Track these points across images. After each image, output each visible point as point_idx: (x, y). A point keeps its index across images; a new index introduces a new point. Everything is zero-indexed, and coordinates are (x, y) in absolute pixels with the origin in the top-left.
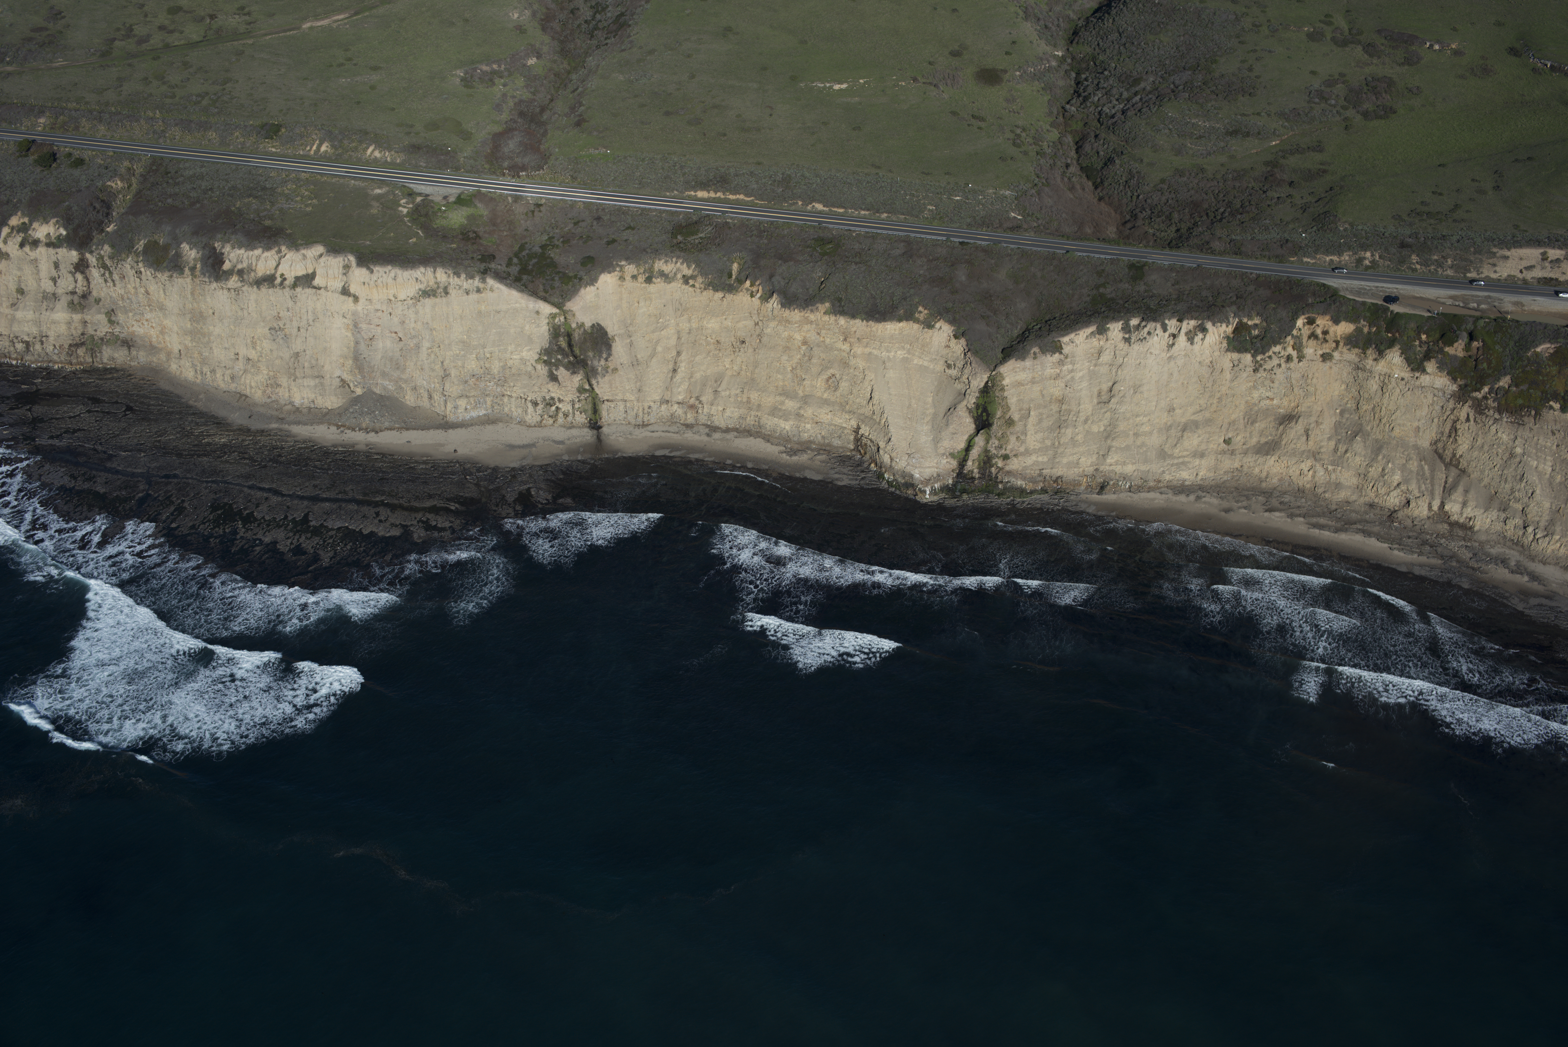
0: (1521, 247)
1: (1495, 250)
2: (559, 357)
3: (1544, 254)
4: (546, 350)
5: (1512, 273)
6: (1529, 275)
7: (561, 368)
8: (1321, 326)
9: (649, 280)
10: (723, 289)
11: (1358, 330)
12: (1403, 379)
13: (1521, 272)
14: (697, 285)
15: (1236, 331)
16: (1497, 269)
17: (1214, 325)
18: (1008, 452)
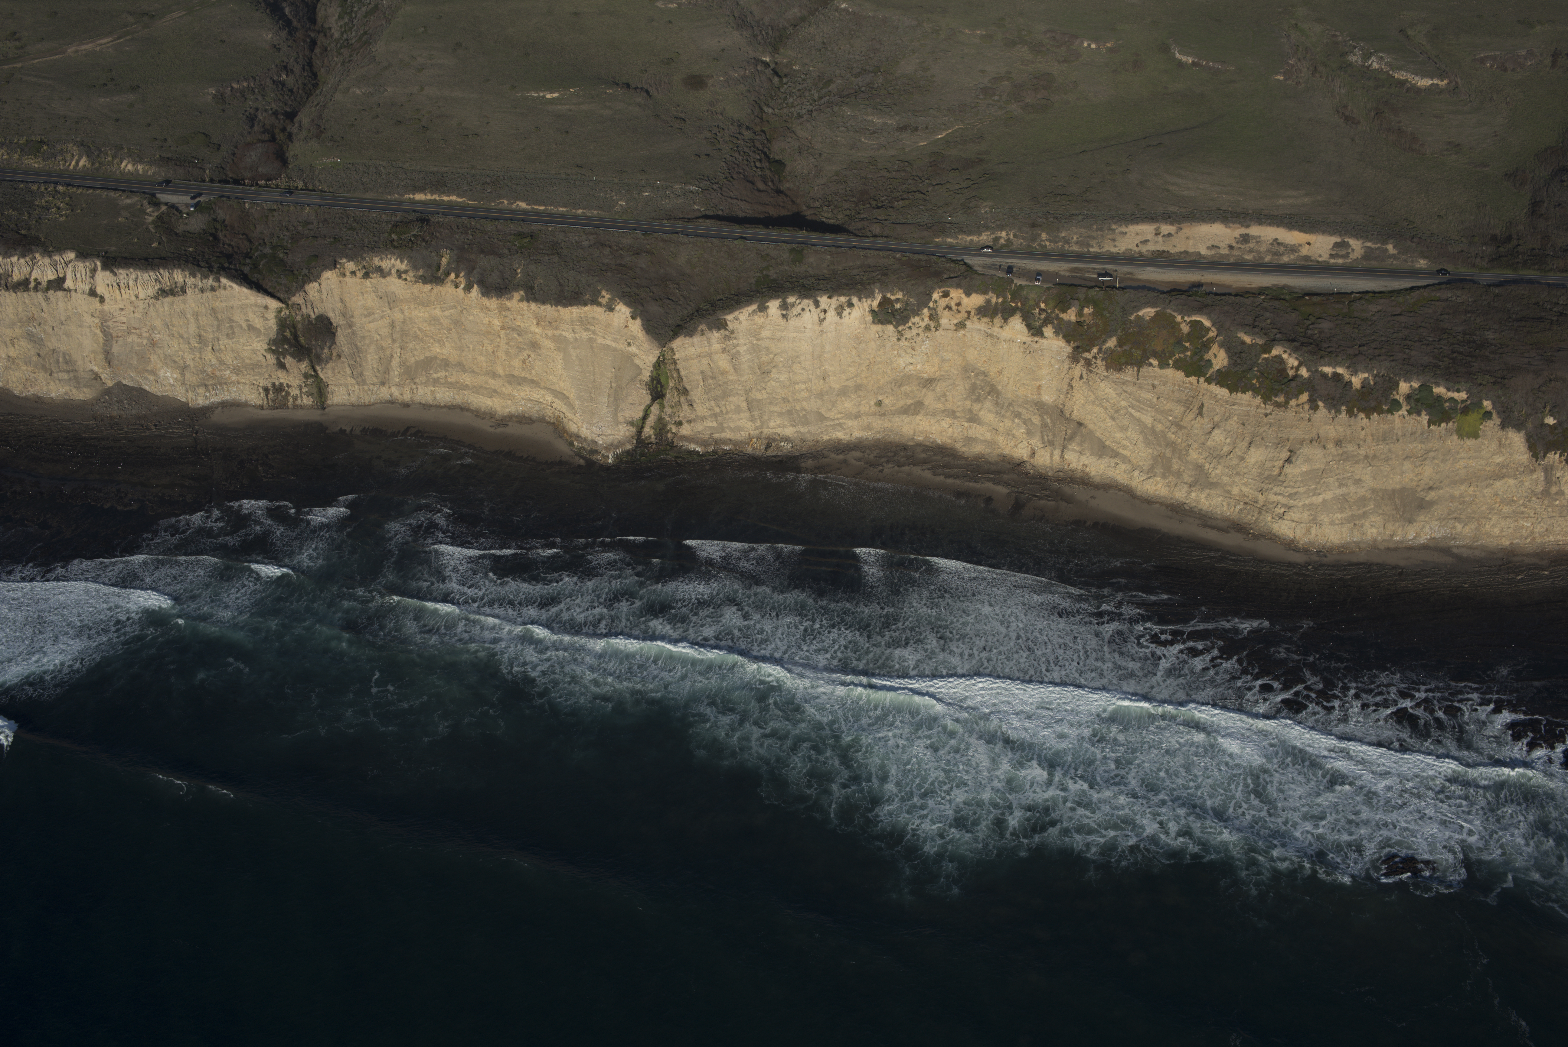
0: (1137, 223)
1: (1114, 227)
2: (286, 346)
3: (1157, 229)
4: (274, 340)
5: (1130, 247)
6: (1144, 249)
7: (288, 357)
8: (955, 299)
9: (366, 275)
10: (431, 282)
11: (988, 302)
12: (1024, 343)
13: (1137, 246)
14: (409, 279)
15: (880, 304)
16: (1116, 243)
17: (860, 300)
18: (681, 419)
